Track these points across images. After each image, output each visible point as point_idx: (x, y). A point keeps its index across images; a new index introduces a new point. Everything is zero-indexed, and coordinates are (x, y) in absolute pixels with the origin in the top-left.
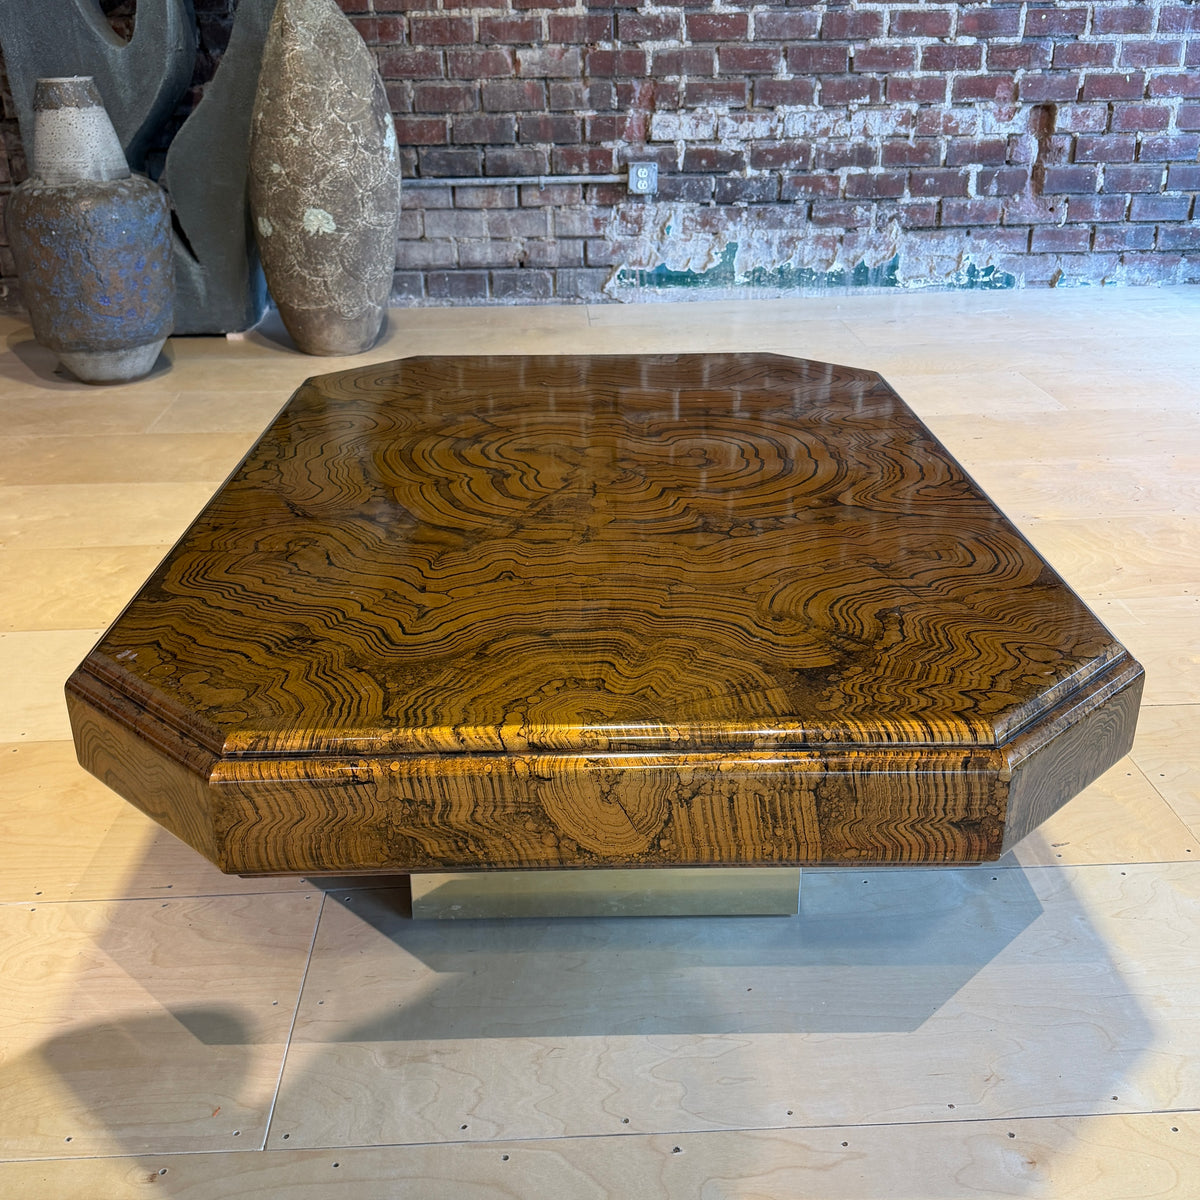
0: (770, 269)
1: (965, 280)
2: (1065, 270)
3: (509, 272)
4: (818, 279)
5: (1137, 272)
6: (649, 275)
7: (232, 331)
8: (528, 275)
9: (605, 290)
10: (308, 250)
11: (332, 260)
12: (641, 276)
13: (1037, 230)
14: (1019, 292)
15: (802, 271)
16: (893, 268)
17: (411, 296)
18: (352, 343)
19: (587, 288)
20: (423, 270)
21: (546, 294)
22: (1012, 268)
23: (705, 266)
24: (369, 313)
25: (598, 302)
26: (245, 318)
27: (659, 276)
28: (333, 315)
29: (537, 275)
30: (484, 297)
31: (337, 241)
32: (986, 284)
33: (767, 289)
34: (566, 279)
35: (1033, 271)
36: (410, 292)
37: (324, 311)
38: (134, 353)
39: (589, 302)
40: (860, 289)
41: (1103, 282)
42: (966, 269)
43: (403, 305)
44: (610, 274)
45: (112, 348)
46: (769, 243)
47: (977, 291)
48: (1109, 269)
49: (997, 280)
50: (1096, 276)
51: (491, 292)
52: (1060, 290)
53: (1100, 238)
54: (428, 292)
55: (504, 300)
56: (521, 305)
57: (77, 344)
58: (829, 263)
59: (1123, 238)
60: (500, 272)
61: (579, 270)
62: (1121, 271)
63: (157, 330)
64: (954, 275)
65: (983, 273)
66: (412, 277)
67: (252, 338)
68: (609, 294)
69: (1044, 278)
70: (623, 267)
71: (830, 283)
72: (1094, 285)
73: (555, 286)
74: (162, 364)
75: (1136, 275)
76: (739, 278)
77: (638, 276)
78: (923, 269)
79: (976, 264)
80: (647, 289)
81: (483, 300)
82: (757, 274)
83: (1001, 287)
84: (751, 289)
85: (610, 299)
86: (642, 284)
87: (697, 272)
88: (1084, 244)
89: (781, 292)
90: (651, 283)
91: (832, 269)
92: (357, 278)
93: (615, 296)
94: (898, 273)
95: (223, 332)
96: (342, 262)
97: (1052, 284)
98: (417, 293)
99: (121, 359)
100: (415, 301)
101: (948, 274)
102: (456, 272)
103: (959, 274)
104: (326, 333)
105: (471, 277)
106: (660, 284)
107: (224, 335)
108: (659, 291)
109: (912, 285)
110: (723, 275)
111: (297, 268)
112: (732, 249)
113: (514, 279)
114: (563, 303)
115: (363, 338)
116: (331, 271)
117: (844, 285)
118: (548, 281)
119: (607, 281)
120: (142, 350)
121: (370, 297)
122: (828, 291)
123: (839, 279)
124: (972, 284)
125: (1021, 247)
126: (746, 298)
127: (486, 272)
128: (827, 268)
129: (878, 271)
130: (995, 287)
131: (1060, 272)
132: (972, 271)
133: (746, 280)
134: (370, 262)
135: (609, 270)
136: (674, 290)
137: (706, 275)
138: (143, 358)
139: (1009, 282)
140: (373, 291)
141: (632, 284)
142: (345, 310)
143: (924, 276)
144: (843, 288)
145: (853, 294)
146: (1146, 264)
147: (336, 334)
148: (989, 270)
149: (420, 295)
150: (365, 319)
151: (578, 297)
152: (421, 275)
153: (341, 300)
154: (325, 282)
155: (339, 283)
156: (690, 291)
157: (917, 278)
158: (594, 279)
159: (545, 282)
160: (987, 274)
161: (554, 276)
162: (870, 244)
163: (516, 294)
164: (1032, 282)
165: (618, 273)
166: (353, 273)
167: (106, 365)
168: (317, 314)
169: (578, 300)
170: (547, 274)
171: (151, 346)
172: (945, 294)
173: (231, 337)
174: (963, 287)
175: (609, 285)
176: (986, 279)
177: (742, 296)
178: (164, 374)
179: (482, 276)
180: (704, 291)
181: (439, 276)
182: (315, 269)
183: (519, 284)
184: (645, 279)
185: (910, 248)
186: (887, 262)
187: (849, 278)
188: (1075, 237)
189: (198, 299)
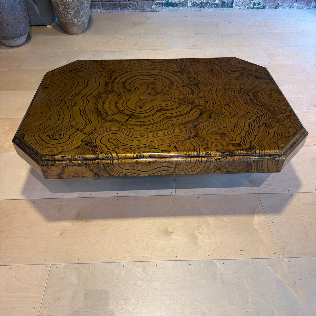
0: (198, 2)
1: (252, 6)
2: (280, 4)
3: (125, 2)
4: (211, 5)
5: (300, 5)
6: (164, 4)
7: (48, 25)
8: (130, 3)
9: (152, 8)
10: (64, 6)
11: (71, 9)
12: (162, 4)
14: (267, 11)
15: (207, 3)
16: (232, 2)
17: (98, 9)
18: (80, 31)
19: (147, 7)
20: (101, 2)
21: (135, 9)
22: (265, 3)
23: (180, 1)
24: (84, 23)
25: (150, 11)
26: (51, 21)
27: (167, 4)
28: (73, 24)
29: (133, 3)
30: (118, 10)
31: (72, 3)
32: (258, 8)
33: (197, 8)
34: (141, 4)
35: (271, 4)
37: (71, 23)
38: (19, 39)
39: (147, 11)
40: (223, 9)
41: (290, 8)
42: (252, 3)
43: (96, 12)
44: (153, 3)
45: (12, 38)
47: (255, 10)
48: (292, 4)
49: (261, 7)
50: (288, 6)
51: (120, 8)
52: (278, 10)
54: (103, 8)
55: (124, 11)
56: (129, 12)
57: (2, 38)
60: (122, 2)
61: (145, 2)
62: (295, 4)
63: (24, 32)
64: (249, 5)
65: (257, 4)
66: (98, 4)
67: (54, 27)
68: (153, 9)
69: (274, 6)
70: (157, 1)
71: (214, 7)
72: (287, 8)
73: (138, 6)
74: (29, 39)
75: (300, 6)
76: (189, 5)
77: (161, 4)
78: (241, 3)
79: (255, 2)
80: (164, 8)
81: (118, 11)
82: (194, 4)
83: (262, 9)
84: (193, 8)
85: (153, 11)
86: (162, 6)
87: (177, 3)
89: (201, 9)
90: (165, 6)
91: (215, 3)
92: (79, 14)
93: (155, 9)
94: (234, 4)
95: (46, 25)
96: (74, 9)
97: (276, 8)
98: (100, 8)
99: (15, 41)
100: (99, 11)
101: (247, 5)
102: (110, 2)
103: (250, 5)
104: (72, 29)
105: (114, 4)
106: (167, 6)
108: (167, 8)
109: (237, 8)
110: (185, 4)
111: (62, 11)
113: (126, 4)
114: (140, 12)
115: (83, 29)
116: (71, 12)
117: (219, 7)
118: (136, 5)
119: (152, 5)
120: (21, 38)
121: (83, 18)
122: (214, 9)
123: (217, 6)
124: (254, 8)
126: (191, 11)
127: (119, 2)
128: (214, 2)
129: (228, 3)
130: (260, 9)
131: (278, 4)
132: (254, 4)
133: (191, 5)
134: (82, 8)
135: (153, 2)
136: (171, 8)
137: (180, 3)
138: (22, 40)
139: (264, 7)
140: (84, 16)
141: (159, 6)
142: (76, 22)
143: (240, 5)
144: (218, 8)
145: (221, 10)
146: (303, 2)
147: (75, 29)
148: (259, 4)
149: (101, 9)
150: (83, 24)
151: (145, 10)
152: (101, 3)
153: (75, 20)
154: (70, 15)
155: (74, 15)
156: (176, 8)
157: (239, 6)
158: (149, 5)
159: (135, 5)
160: (258, 5)
161: (138, 3)
163: (127, 9)
164: (270, 7)
165: (155, 3)
166: (78, 12)
167: (12, 43)
168: (69, 23)
169: (144, 11)
170: (136, 3)
171: (23, 37)
172: (246, 11)
174: (251, 8)
175: (153, 6)
176: (258, 6)
177: (190, 10)
178: (29, 42)
179: (117, 3)
180: (180, 9)
181: (106, 3)
182: (67, 11)
183: (128, 6)
184: (163, 5)
187: (220, 5)
189: (38, 15)
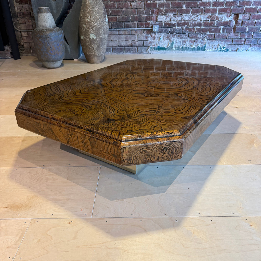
0: (180, 47)
1: (219, 50)
2: (239, 48)
3: (128, 47)
4: (190, 49)
5: (254, 48)
6: (156, 48)
7: (75, 59)
8: (132, 48)
9: (147, 51)
10: (90, 42)
11: (95, 44)
12: (155, 48)
13: (234, 40)
14: (230, 52)
15: (187, 47)
16: (205, 47)
17: (109, 52)
18: (98, 61)
19: (144, 51)
20: (112, 47)
21: (136, 52)
22: (228, 48)
23: (167, 46)
24: (102, 55)
25: (146, 53)
26: (78, 56)
27: (158, 48)
28: (95, 55)
29: (134, 48)
30: (123, 52)
31: (96, 40)
32: (223, 51)
33: (180, 51)
34: (140, 49)
35: (233, 48)
36: (109, 51)
37: (93, 54)
38: (57, 62)
39: (144, 53)
40: (198, 51)
41: (247, 50)
42: (219, 47)
43: (108, 54)
44: (148, 48)
45: (53, 61)
46: (180, 42)
48: (248, 48)
49: (225, 50)
50: (245, 49)
51: (125, 52)
52: (238, 52)
53: (246, 42)
54: (112, 51)
55: (127, 53)
56: (131, 54)
57: (46, 60)
58: (192, 46)
59: (251, 41)
60: (127, 47)
61: (142, 47)
62: (250, 48)
63: (61, 58)
64: (217, 49)
65: (223, 48)
66: (110, 48)
67: (79, 60)
68: (148, 52)
69: (235, 50)
70: (151, 46)
71: (192, 50)
72: (245, 51)
73: (137, 50)
74: (62, 65)
75: (253, 49)
76: (174, 49)
77: (154, 48)
78: (211, 47)
79: (221, 46)
80: (156, 51)
81: (123, 53)
82: (178, 48)
83: (226, 51)
84: (176, 51)
85: (148, 53)
86: (155, 50)
87: (166, 47)
88: (243, 43)
89: (182, 52)
90: (156, 50)
91: (193, 47)
92: (100, 48)
93: (149, 52)
94: (206, 48)
95: (73, 59)
96: (97, 45)
97: (236, 51)
98: (110, 52)
99: (54, 64)
100: (110, 53)
101: (216, 49)
102: (118, 47)
103: (218, 49)
104: (93, 59)
105: (121, 48)
106: (158, 50)
107: (74, 60)
108: (158, 51)
109: (208, 50)
110: (171, 48)
111: (88, 46)
112: (173, 43)
113: (129, 49)
114: (139, 54)
115: (101, 60)
116: (95, 46)
117: (195, 50)
118: (136, 49)
119: (148, 49)
120: (58, 62)
121: (102, 52)
122: (192, 51)
123: (194, 49)
124: (220, 51)
125: (230, 43)
126: (175, 53)
127: (124, 47)
128: (192, 47)
129: (202, 48)
130: (225, 51)
131: (238, 48)
132: (220, 48)
133: (176, 49)
134: (102, 45)
135: (148, 47)
136: (161, 51)
137: (168, 48)
138: (59, 63)
139: (228, 50)
140: (103, 51)
141: (153, 50)
142: (97, 54)
143: (211, 49)
144: (195, 51)
145: (197, 52)
146: (256, 47)
147: (95, 59)
148: (224, 48)
149: (111, 52)
150: (101, 56)
151: (142, 52)
152: (111, 48)
153: (97, 52)
154: (94, 49)
155: (96, 49)
156: (164, 51)
157: (210, 49)
158: (145, 49)
159: (135, 49)
160: (223, 49)
161: (137, 48)
162: (200, 42)
163: (130, 52)
164: (232, 51)
165: (150, 48)
166: (99, 47)
167: (52, 65)
168: (92, 55)
169: (142, 53)
170: (136, 48)
171: (60, 61)
172: (215, 53)
173: (75, 60)
174: (219, 51)
175: (148, 50)
176: (223, 50)
177: (175, 52)
178: (62, 67)
179: (123, 48)
180: (167, 51)
181: (115, 48)
182: (92, 46)
183: (130, 50)
184: (155, 49)
185: (208, 43)
186: (204, 46)
187: (196, 49)
188: (241, 41)
189: (69, 52)
